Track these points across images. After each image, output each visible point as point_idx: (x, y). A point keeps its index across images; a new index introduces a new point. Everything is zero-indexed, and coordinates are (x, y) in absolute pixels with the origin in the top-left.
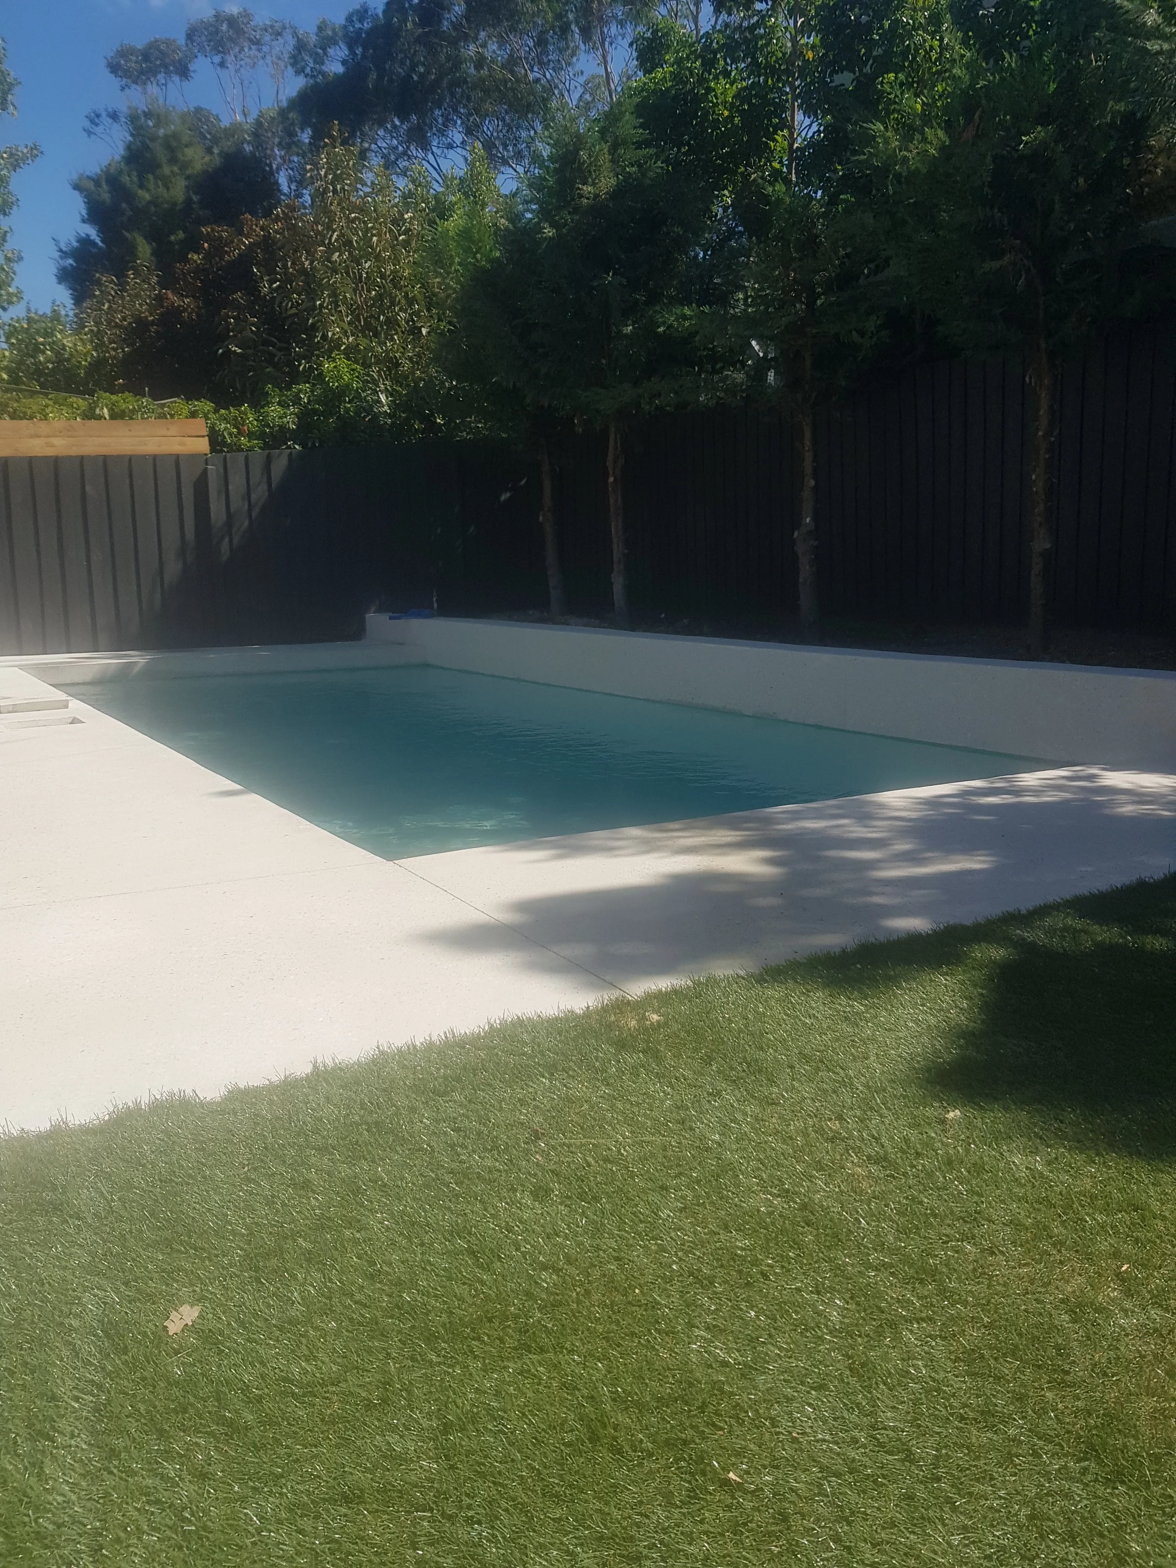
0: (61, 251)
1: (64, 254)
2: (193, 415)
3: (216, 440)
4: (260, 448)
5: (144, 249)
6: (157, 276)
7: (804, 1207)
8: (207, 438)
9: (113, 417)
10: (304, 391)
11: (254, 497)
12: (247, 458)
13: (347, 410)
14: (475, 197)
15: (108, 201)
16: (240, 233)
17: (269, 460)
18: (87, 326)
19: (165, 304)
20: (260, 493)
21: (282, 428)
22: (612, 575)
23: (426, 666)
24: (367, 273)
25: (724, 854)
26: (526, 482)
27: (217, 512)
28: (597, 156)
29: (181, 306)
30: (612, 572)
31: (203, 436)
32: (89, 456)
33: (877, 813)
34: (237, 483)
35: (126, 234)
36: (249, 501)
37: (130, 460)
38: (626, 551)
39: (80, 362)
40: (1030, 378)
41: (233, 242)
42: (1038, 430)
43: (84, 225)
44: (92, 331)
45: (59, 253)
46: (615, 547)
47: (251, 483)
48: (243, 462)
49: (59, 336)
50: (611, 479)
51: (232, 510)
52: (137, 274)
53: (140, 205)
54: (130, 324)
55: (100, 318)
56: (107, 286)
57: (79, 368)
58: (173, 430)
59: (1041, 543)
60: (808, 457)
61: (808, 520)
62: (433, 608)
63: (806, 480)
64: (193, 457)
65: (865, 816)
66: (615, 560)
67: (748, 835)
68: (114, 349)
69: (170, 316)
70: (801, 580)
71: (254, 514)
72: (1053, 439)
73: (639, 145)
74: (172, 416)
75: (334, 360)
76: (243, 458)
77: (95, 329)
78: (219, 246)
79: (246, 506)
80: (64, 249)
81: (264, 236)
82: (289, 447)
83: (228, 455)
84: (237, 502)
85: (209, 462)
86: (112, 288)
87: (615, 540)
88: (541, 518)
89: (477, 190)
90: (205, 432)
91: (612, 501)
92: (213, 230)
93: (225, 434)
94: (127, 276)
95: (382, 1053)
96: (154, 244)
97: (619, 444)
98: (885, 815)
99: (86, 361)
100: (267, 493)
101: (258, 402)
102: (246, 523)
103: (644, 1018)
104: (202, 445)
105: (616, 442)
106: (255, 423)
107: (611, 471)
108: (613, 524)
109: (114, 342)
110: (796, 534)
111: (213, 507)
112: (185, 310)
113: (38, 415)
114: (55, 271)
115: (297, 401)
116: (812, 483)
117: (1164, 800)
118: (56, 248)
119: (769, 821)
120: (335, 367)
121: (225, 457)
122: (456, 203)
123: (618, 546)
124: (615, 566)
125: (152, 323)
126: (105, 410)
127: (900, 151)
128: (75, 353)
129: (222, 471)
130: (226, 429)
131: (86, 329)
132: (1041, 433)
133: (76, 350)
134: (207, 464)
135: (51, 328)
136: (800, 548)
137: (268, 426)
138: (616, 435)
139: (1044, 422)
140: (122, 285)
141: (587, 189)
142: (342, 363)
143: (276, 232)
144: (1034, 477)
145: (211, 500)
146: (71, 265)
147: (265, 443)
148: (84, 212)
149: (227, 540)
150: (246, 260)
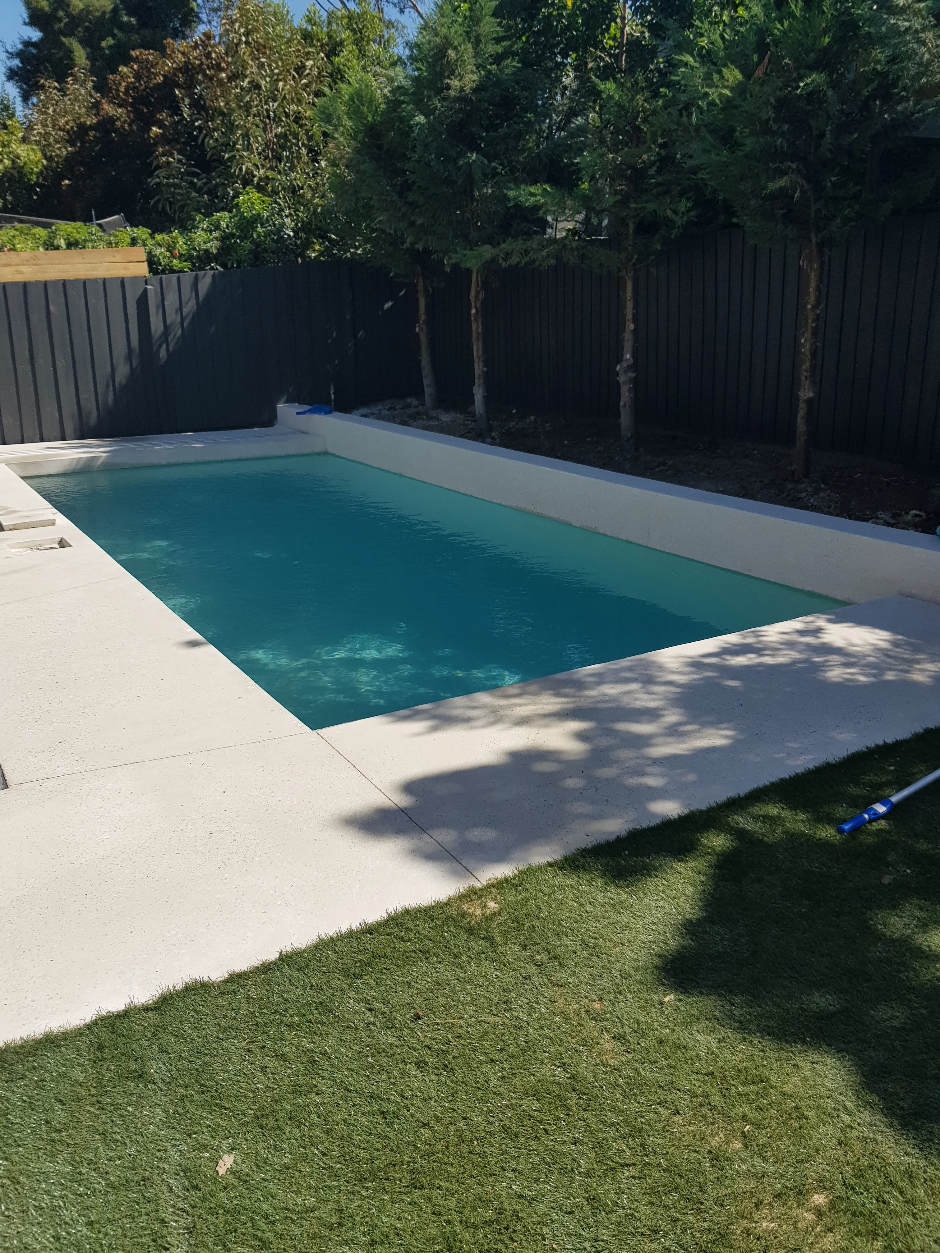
0: (7, 52)
1: (11, 55)
2: (134, 242)
3: (152, 262)
4: (189, 268)
5: (80, 55)
6: (93, 81)
7: (573, 1077)
8: (146, 263)
9: (69, 245)
10: (224, 218)
11: (185, 311)
12: (178, 278)
13: (259, 235)
14: (361, 33)
15: (47, 9)
16: (163, 54)
17: (196, 279)
18: (35, 129)
19: (102, 113)
20: (190, 307)
21: (207, 251)
22: (474, 388)
23: (326, 453)
24: (274, 112)
25: (546, 726)
26: (405, 292)
27: (156, 326)
28: (463, 53)
29: (114, 115)
30: (474, 385)
31: (143, 262)
32: (51, 281)
33: (657, 677)
34: (171, 300)
35: (64, 39)
36: (182, 314)
37: (84, 283)
38: (485, 369)
39: (32, 169)
40: (803, 262)
41: (157, 63)
42: (807, 303)
43: (25, 26)
44: (40, 133)
45: (7, 54)
46: (476, 365)
47: (183, 299)
48: (176, 283)
49: (14, 146)
50: (473, 311)
51: (168, 322)
52: (76, 80)
53: (74, 13)
54: (72, 128)
55: (46, 120)
56: (51, 92)
57: (31, 173)
58: (119, 257)
59: (806, 393)
60: (630, 305)
61: (628, 356)
62: (331, 405)
63: (627, 324)
64: (135, 279)
65: (648, 680)
66: (476, 375)
67: (565, 703)
68: (59, 149)
69: (107, 124)
70: (622, 404)
71: (185, 325)
72: (819, 312)
73: (498, 40)
74: (117, 244)
75: (248, 194)
76: (175, 278)
77: (43, 132)
78: (147, 66)
79: (179, 319)
80: (10, 50)
81: (185, 62)
82: (212, 268)
83: (164, 276)
84: (172, 317)
85: (148, 282)
86: (55, 94)
87: (476, 360)
88: (417, 329)
89: (363, 27)
90: (144, 257)
91: (474, 328)
92: (141, 53)
93: (160, 257)
94: (67, 83)
95: (322, 940)
96: (87, 49)
97: (480, 283)
98: (664, 680)
99: (37, 167)
100: (195, 307)
101: (186, 227)
102: (180, 331)
103: (485, 906)
104: (143, 269)
105: (477, 279)
106: (184, 246)
107: (473, 304)
108: (475, 347)
109: (59, 143)
110: (618, 367)
111: (152, 320)
112: (118, 119)
113: (8, 245)
114: (4, 70)
115: (217, 227)
116: (632, 327)
117: (863, 662)
118: (3, 49)
119: (580, 685)
120: (249, 199)
121: (161, 280)
122: (346, 40)
123: (479, 365)
124: (476, 381)
125: (91, 127)
126: (62, 241)
127: (703, 88)
128: (28, 162)
129: (159, 290)
130: (161, 253)
131: (35, 132)
132: (809, 306)
133: (29, 159)
134: (146, 284)
135: (7, 141)
136: (622, 379)
137: (194, 249)
138: (477, 275)
139: (812, 298)
140: (63, 91)
141: (455, 83)
142: (255, 195)
143: (196, 58)
144: (803, 341)
145: (151, 315)
146: (17, 66)
147: (194, 264)
148: (25, 16)
149: (164, 346)
150: (170, 82)
